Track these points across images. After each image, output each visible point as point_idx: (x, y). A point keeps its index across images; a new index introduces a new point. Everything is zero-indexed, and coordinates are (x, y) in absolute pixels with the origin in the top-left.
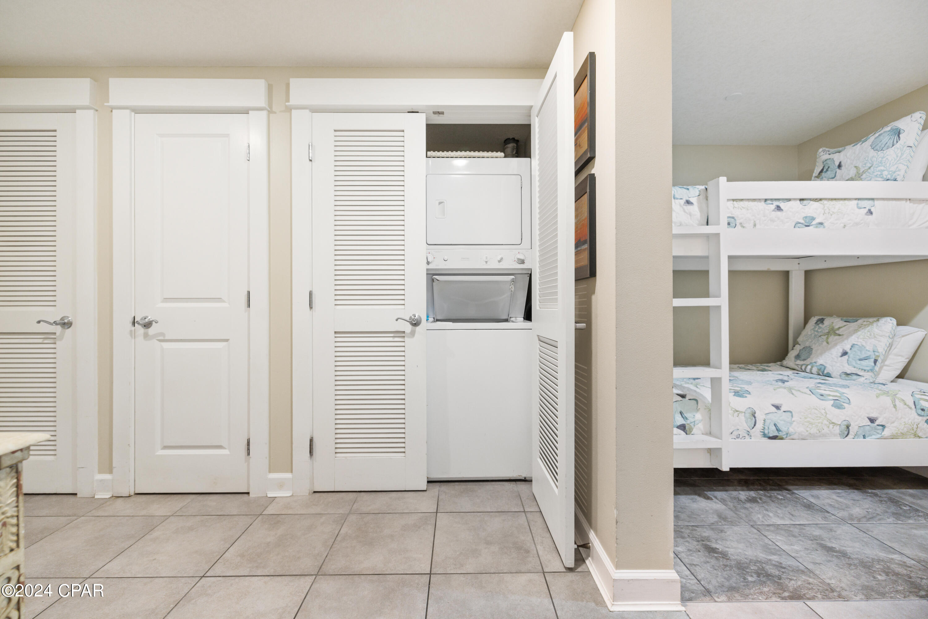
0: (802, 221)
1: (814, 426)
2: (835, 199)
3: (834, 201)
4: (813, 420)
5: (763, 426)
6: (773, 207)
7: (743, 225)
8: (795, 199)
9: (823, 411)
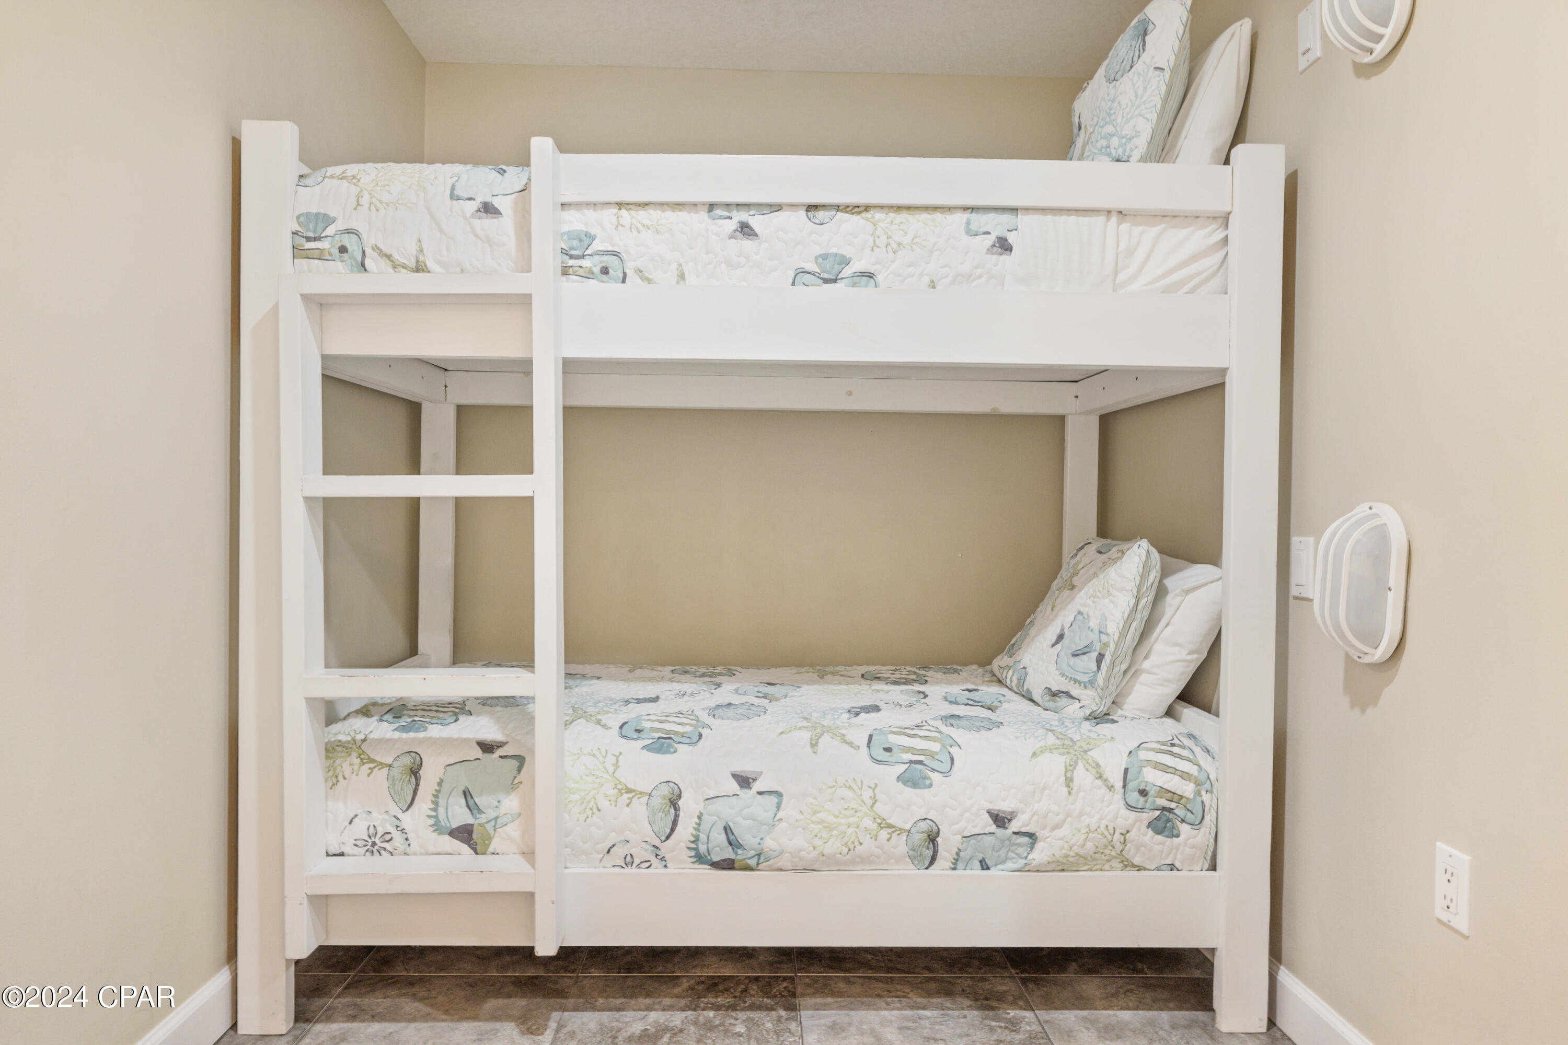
0: (812, 267)
1: (835, 833)
2: (909, 208)
3: (905, 211)
4: (836, 817)
5: (694, 832)
6: (731, 225)
7: (647, 275)
8: (793, 206)
9: (867, 794)
